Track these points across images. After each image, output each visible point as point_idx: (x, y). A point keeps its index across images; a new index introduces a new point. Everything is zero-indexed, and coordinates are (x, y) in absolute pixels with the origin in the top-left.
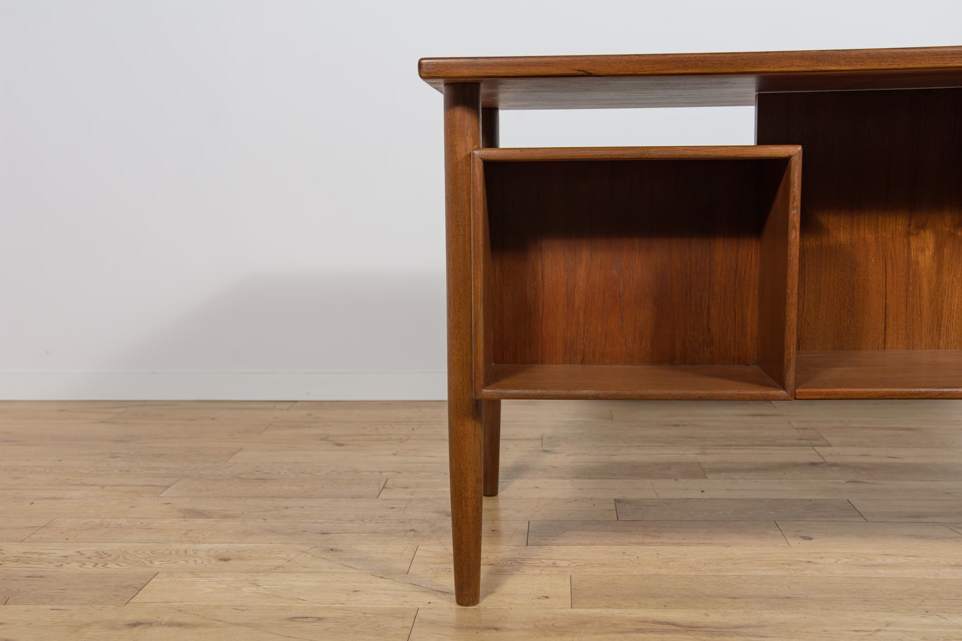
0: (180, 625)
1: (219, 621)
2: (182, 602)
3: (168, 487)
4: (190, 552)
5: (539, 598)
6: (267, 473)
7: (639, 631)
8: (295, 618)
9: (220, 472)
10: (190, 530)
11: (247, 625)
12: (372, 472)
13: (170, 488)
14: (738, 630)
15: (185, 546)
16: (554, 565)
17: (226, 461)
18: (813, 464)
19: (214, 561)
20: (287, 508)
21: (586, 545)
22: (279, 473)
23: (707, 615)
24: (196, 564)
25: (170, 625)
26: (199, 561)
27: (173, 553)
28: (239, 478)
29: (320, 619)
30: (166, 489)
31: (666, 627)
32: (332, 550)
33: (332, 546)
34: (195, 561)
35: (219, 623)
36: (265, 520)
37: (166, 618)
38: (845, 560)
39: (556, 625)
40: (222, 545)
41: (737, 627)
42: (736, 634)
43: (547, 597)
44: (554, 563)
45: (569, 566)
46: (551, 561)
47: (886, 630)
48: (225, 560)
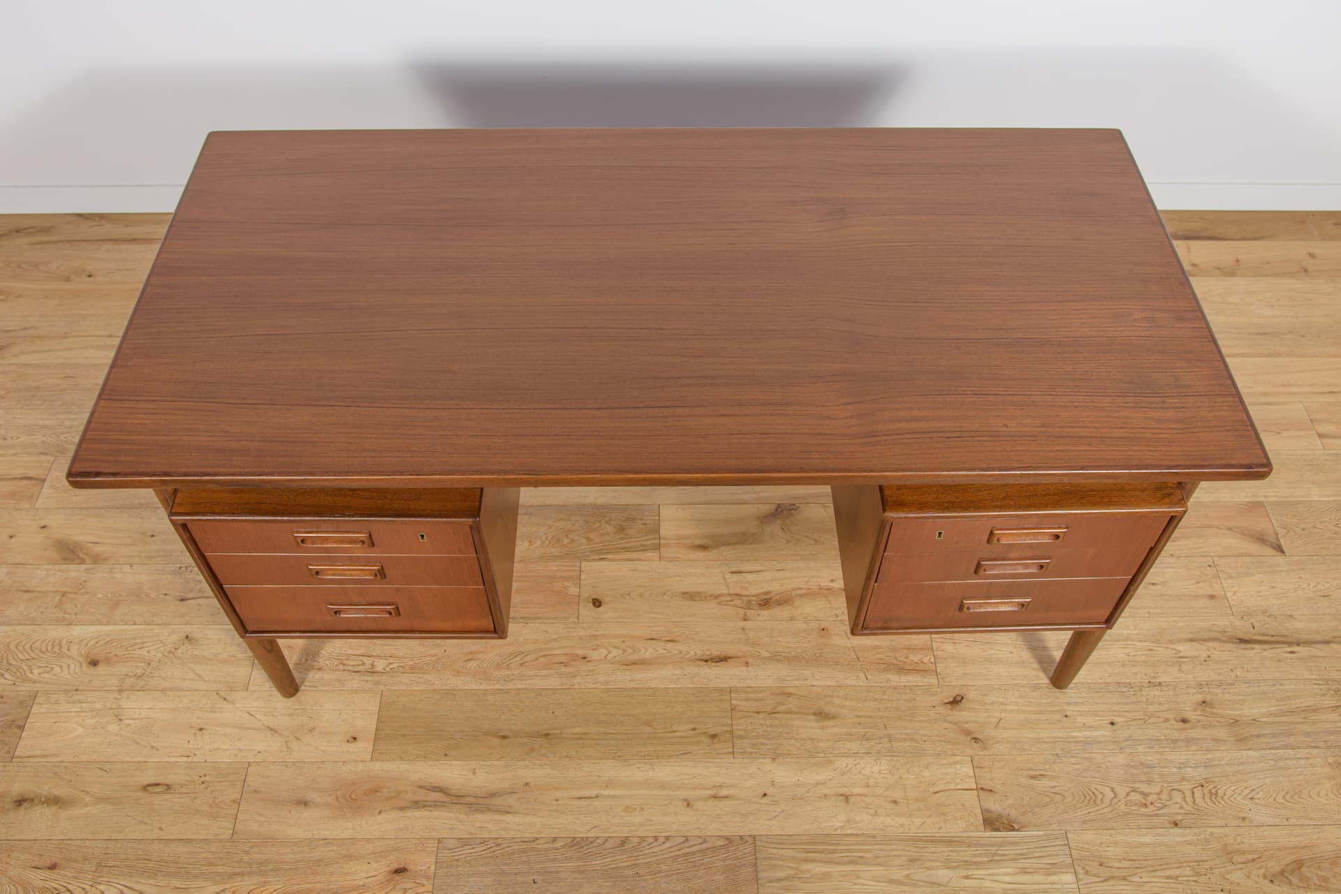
0: (57, 801)
1: (87, 792)
2: (57, 755)
3: (45, 479)
4: (64, 646)
5: (348, 741)
8: (148, 785)
10: (64, 594)
11: (109, 800)
13: (45, 484)
14: (494, 801)
15: (60, 631)
16: (373, 670)
23: (474, 772)
24: (69, 672)
25: (48, 801)
26: (72, 666)
27: (49, 647)
29: (168, 787)
30: (42, 487)
31: (435, 796)
32: (187, 636)
34: (69, 666)
35: (87, 798)
36: (131, 565)
37: (45, 789)
38: (615, 652)
39: (353, 795)
40: (92, 629)
41: (492, 795)
42: (488, 809)
43: (355, 738)
44: (372, 665)
45: (385, 672)
46: (371, 660)
47: (602, 796)
48: (95, 663)
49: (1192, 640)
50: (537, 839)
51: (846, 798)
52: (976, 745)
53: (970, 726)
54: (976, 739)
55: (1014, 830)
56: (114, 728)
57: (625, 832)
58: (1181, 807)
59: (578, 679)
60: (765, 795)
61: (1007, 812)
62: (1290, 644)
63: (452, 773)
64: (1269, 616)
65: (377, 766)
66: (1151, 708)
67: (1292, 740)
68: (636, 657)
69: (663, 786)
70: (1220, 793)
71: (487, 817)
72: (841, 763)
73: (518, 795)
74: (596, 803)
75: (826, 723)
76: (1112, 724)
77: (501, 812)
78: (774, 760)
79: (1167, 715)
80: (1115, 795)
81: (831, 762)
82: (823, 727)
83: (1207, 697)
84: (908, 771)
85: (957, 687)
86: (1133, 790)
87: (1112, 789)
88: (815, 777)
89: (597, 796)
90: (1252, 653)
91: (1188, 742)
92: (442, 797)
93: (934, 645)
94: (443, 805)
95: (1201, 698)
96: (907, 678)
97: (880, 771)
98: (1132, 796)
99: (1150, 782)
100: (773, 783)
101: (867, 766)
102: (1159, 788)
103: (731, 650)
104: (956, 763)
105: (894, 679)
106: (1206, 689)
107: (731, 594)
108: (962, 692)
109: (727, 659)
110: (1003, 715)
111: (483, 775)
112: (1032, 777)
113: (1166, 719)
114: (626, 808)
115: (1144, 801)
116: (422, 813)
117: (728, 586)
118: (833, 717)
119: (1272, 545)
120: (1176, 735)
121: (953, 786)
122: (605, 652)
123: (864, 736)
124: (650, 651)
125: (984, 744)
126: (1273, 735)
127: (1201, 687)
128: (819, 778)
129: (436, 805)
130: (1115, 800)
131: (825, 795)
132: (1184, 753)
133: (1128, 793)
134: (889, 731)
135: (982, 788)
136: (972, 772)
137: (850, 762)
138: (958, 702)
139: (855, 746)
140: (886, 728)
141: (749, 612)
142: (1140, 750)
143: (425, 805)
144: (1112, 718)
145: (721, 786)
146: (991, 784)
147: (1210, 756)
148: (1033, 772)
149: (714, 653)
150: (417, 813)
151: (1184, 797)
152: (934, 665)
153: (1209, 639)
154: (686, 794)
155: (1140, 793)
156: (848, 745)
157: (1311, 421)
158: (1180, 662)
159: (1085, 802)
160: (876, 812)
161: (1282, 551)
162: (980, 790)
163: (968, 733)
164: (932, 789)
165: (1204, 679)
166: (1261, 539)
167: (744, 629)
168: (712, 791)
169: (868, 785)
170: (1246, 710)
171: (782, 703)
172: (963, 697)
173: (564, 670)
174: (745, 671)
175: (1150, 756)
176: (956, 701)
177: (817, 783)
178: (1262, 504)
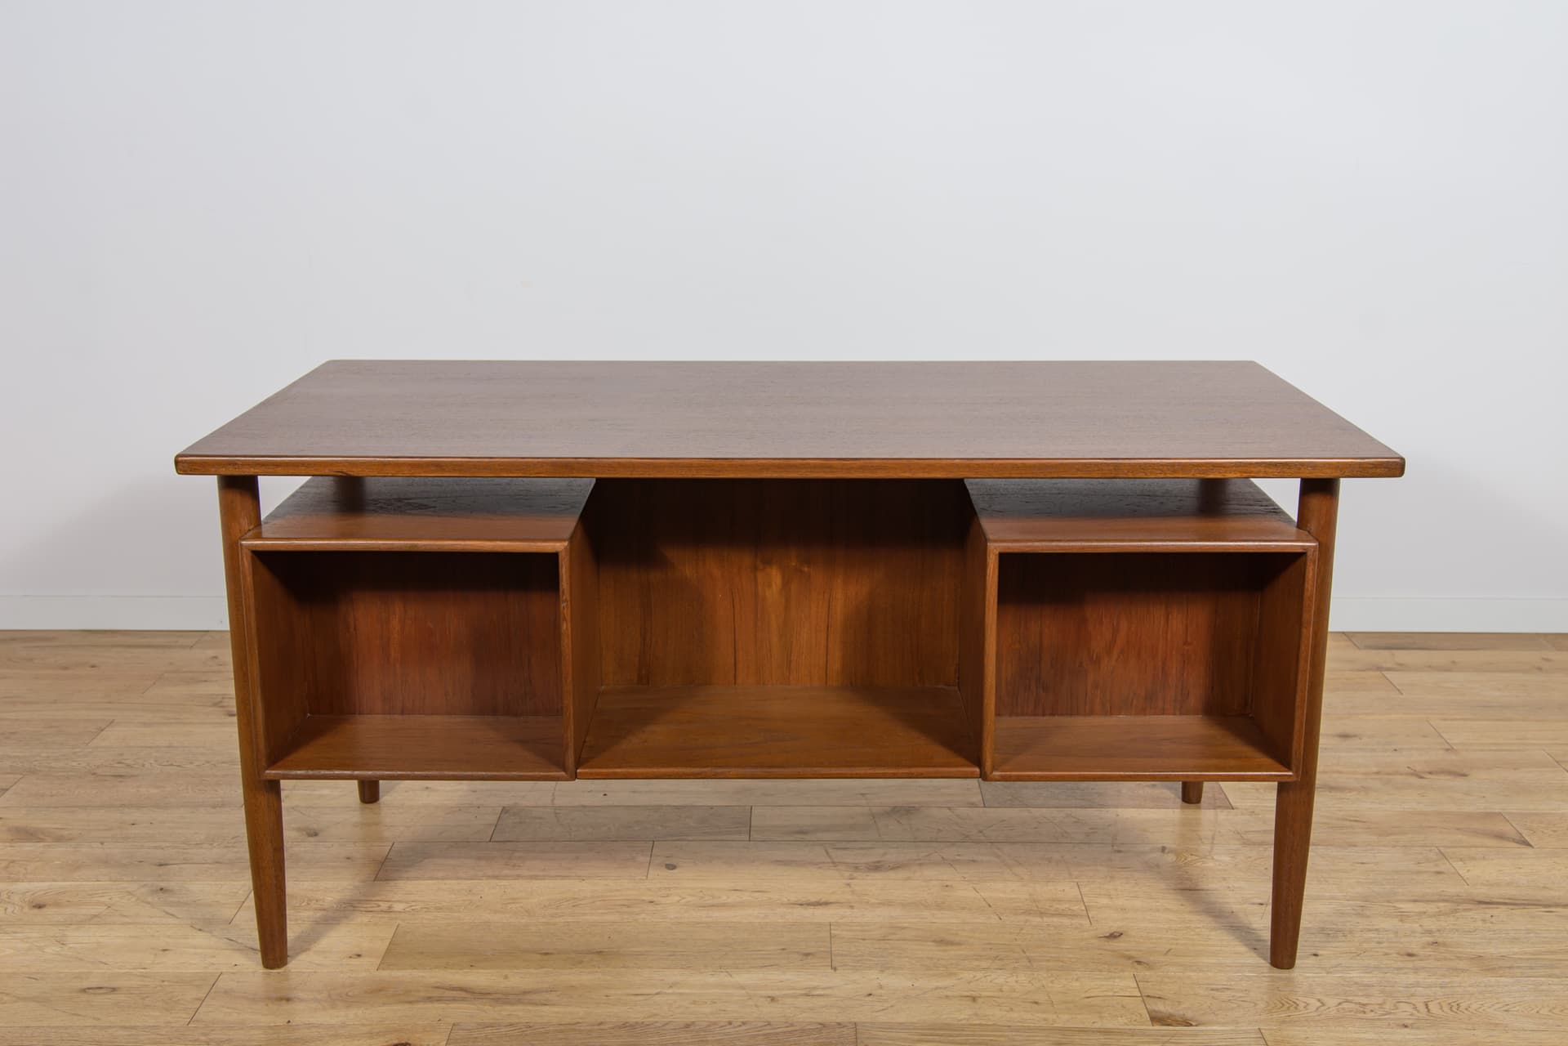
1: (7, 994)
3: (7, 790)
5: (351, 957)
6: (128, 765)
7: (430, 999)
8: (89, 989)
9: (74, 764)
10: (13, 862)
11: (34, 999)
13: (8, 792)
14: (528, 997)
16: (389, 910)
17: (87, 744)
19: (26, 909)
20: (133, 824)
21: (437, 879)
22: (143, 765)
23: (506, 977)
24: (5, 913)
26: (10, 910)
28: (94, 774)
29: (114, 990)
30: (4, 793)
31: (454, 993)
32: (161, 889)
33: (162, 884)
34: (6, 909)
35: (6, 998)
36: (102, 843)
38: (689, 899)
39: (350, 994)
40: (42, 884)
41: (525, 993)
42: (519, 1002)
43: (359, 956)
44: (390, 907)
45: (404, 911)
46: (388, 904)
47: (666, 993)
48: (40, 907)
49: (1415, 901)
50: (579, 1023)
51: (974, 999)
52: (1139, 967)
53: (1133, 953)
54: (1139, 963)
55: (1191, 1025)
56: (55, 949)
57: (692, 1019)
58: (1412, 1015)
59: (643, 916)
60: (870, 995)
61: (1181, 1012)
62: (1547, 906)
63: (480, 978)
64: (1518, 887)
65: (385, 974)
66: (1366, 946)
67: (1557, 972)
68: (716, 901)
69: (742, 987)
70: (1463, 1006)
71: (520, 1007)
72: (968, 975)
73: (558, 993)
74: (657, 998)
75: (949, 948)
76: (1316, 955)
77: (536, 1004)
78: (882, 971)
79: (1386, 951)
80: (1323, 1005)
81: (955, 974)
82: (945, 951)
83: (1440, 940)
84: (1052, 982)
85: (1115, 927)
86: (1347, 1001)
87: (1319, 1000)
88: (934, 983)
89: (657, 994)
90: (1495, 912)
91: (1416, 970)
92: (463, 994)
93: (1085, 900)
94: (464, 999)
95: (1431, 939)
96: (1051, 919)
97: (1017, 982)
98: (1345, 1005)
99: (1368, 996)
100: (881, 987)
101: (1000, 978)
102: (1380, 1000)
103: (832, 898)
104: (1114, 978)
105: (1037, 920)
106: (1437, 934)
107: (833, 863)
108: (1120, 930)
109: (826, 904)
110: (1173, 946)
111: (517, 979)
112: (1212, 990)
113: (1386, 954)
114: (694, 1002)
115: (1362, 1009)
116: (437, 1005)
117: (830, 857)
118: (959, 944)
119: (1514, 841)
120: (1400, 964)
121: (1111, 994)
122: (677, 898)
123: (996, 958)
124: (733, 898)
125: (1149, 966)
126: (1531, 968)
127: (1430, 932)
128: (939, 984)
129: (454, 1000)
130: (1323, 1008)
131: (947, 997)
132: (1412, 978)
133: (1340, 1004)
134: (1028, 954)
135: (1148, 996)
136: (1135, 985)
137: (979, 975)
138: (1115, 937)
139: (984, 964)
140: (1024, 952)
141: (855, 875)
142: (1354, 974)
143: (439, 1000)
144: (1314, 951)
145: (815, 988)
146: (1159, 993)
147: (1447, 980)
148: (1214, 987)
149: (813, 899)
150: (429, 1005)
151: (1415, 1008)
152: (1085, 912)
153: (1439, 901)
154: (770, 993)
155: (1356, 1003)
156: (976, 963)
157: (1557, 762)
158: (1403, 916)
159: (1284, 1008)
160: (1012, 1010)
161: (1528, 845)
162: (1146, 997)
163: (1129, 958)
164: (1084, 995)
165: (1433, 927)
166: (1500, 836)
167: (849, 885)
168: (803, 992)
169: (1001, 990)
170: (1492, 950)
171: (894, 934)
172: (1122, 934)
173: (625, 909)
174: (848, 912)
175: (1367, 978)
176: (1113, 936)
177: (937, 988)
178: (1500, 814)
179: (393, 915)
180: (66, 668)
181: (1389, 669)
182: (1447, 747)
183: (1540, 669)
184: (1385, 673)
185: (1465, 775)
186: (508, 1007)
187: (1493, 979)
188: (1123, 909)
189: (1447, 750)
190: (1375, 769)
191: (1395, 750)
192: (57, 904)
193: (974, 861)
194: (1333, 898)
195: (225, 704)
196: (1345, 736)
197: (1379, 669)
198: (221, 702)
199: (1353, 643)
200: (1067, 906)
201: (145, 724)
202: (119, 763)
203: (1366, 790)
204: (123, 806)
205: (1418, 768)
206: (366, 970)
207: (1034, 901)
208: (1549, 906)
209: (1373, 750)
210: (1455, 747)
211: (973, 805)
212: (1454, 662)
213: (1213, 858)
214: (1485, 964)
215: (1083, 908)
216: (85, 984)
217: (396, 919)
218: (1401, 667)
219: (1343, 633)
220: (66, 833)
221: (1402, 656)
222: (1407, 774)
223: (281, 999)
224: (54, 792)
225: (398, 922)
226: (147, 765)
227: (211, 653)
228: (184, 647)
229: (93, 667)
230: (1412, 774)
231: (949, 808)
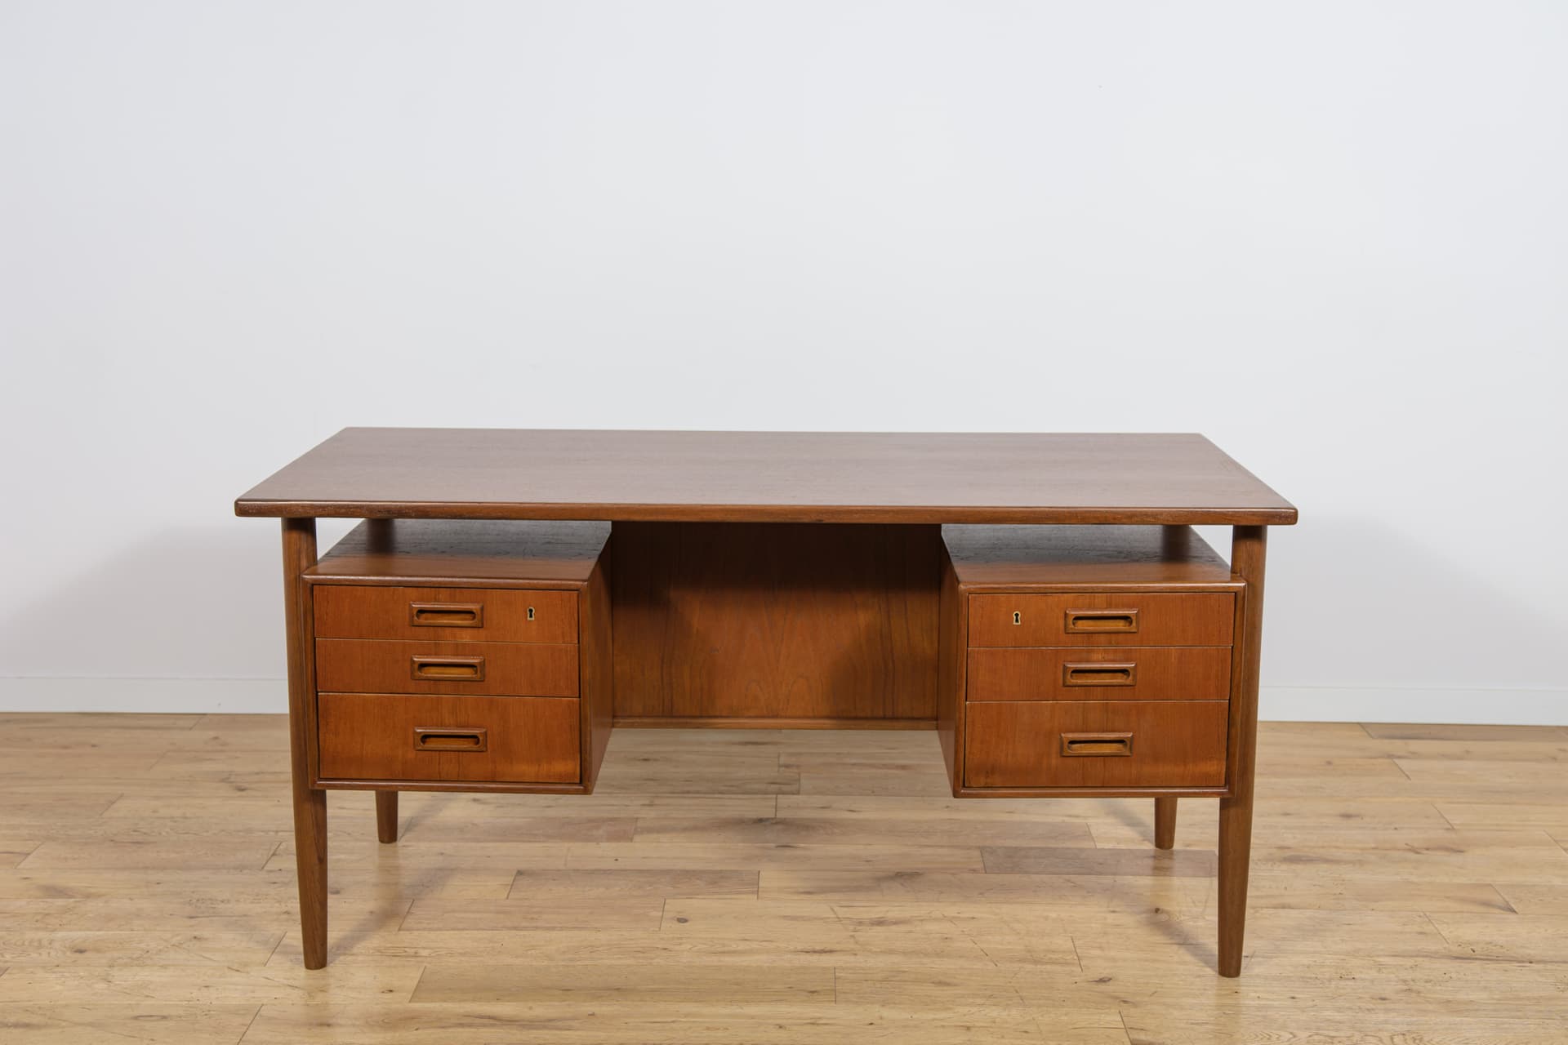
0: (27, 1026)
1: (65, 1021)
2: (30, 1001)
3: (29, 854)
4: (45, 942)
5: (383, 992)
6: (145, 834)
7: (461, 1025)
8: (140, 1017)
9: (92, 832)
10: (47, 914)
11: (91, 1024)
12: (267, 832)
13: (30, 857)
14: (552, 1024)
15: (41, 934)
16: (416, 955)
17: (101, 814)
18: (761, 820)
19: (68, 954)
20: (158, 883)
21: (458, 929)
22: (160, 834)
23: (531, 1008)
24: (49, 956)
25: (16, 1026)
26: (53, 953)
27: (26, 943)
28: (112, 841)
29: (164, 1018)
30: (26, 857)
31: (484, 1021)
32: (195, 938)
33: (196, 934)
34: (49, 953)
35: (64, 1024)
36: (131, 899)
37: (12, 1019)
38: (701, 947)
39: (386, 1021)
40: (79, 933)
41: (550, 1020)
42: (545, 1027)
43: (391, 991)
44: (416, 953)
45: (430, 956)
46: (413, 950)
47: (680, 1021)
48: (81, 951)
49: (1396, 956)
51: (968, 1028)
52: (1125, 1005)
53: (1120, 995)
54: (1125, 1002)
56: (102, 985)
59: (657, 960)
60: (871, 1024)
61: (1161, 1041)
62: (1519, 962)
63: (506, 1009)
64: (1496, 946)
65: (417, 1006)
66: (1342, 991)
67: (1519, 1014)
68: (726, 949)
69: (752, 1017)
70: (1426, 1039)
71: (546, 1031)
72: (963, 1010)
73: (581, 1021)
74: (673, 1025)
75: (945, 988)
76: (1293, 998)
77: (560, 1029)
78: (883, 1006)
79: (1360, 995)
80: (1295, 1036)
81: (950, 1009)
82: (943, 990)
83: (1414, 988)
84: (1042, 1016)
85: (1105, 974)
86: (1317, 1034)
87: (1291, 1033)
88: (931, 1016)
89: (673, 1022)
90: (1471, 965)
91: (1387, 1011)
92: (492, 1021)
93: (1078, 951)
94: (493, 1026)
95: (1406, 987)
96: (1044, 967)
97: (1009, 1015)
98: (1316, 1037)
99: (1337, 1030)
100: (881, 1018)
101: (994, 1012)
102: (1349, 1034)
103: (837, 947)
104: (1102, 1013)
105: (1029, 967)
106: (1412, 983)
107: (839, 918)
108: (1110, 977)
109: (831, 951)
110: (1159, 990)
111: (540, 1010)
112: (1192, 1024)
113: (1360, 998)
114: (708, 1029)
115: (1330, 1040)
116: (467, 1030)
117: (835, 913)
118: (955, 985)
119: (1500, 908)
120: (1372, 1006)
121: (1096, 1025)
122: (689, 946)
123: (991, 996)
124: (742, 946)
125: (1135, 1005)
126: (1495, 1010)
127: (1405, 981)
128: (937, 1017)
129: (484, 1026)
130: (1294, 1039)
131: (943, 1026)
132: (1382, 1017)
133: (1310, 1036)
134: (1021, 994)
135: (1131, 1028)
136: (1120, 1019)
137: (974, 1010)
138: (1105, 981)
139: (979, 1001)
140: (1017, 992)
141: (859, 928)
142: (1328, 1013)
143: (470, 1026)
144: (1293, 995)
145: (820, 1018)
146: (1143, 1026)
147: (1414, 1019)
148: (1193, 1021)
149: (818, 948)
150: (460, 1030)
151: (1381, 1040)
152: (1077, 962)
153: (1417, 956)
154: (779, 1022)
155: (1326, 1036)
156: (971, 1000)
157: (1556, 841)
158: (1380, 967)
159: (1258, 1039)
160: (1003, 1037)
161: (1514, 912)
162: (1128, 1029)
163: (1116, 998)
164: (1071, 1027)
165: (1409, 978)
166: (1487, 904)
167: (852, 936)
168: (809, 1021)
169: (994, 1022)
170: (1462, 996)
171: (894, 976)
172: (1111, 979)
173: (641, 955)
174: (852, 959)
175: (1338, 1017)
176: (1102, 981)
177: (934, 1020)
178: (1490, 885)
179: (419, 959)
180: (65, 747)
181: (1400, 757)
182: (1449, 827)
183: (1554, 759)
184: (1397, 761)
185: (1462, 852)
186: (535, 1031)
187: (1458, 1019)
188: (1114, 960)
189: (1448, 829)
190: (1373, 845)
191: (1396, 829)
192: (98, 950)
193: (973, 918)
194: (1315, 952)
195: (232, 780)
196: (1347, 816)
197: (1390, 756)
198: (228, 778)
199: (1367, 732)
200: (1060, 956)
201: (157, 798)
202: (135, 831)
203: (1361, 863)
204: (146, 868)
205: (1416, 845)
206: (401, 1003)
207: (1029, 951)
208: (1523, 962)
209: (1374, 829)
210: (1455, 827)
211: (974, 871)
212: (1468, 752)
213: (1204, 918)
214: (1451, 1006)
215: (1076, 957)
216: (136, 1013)
217: (422, 962)
218: (1415, 755)
219: (1359, 723)
220: (93, 890)
221: (1415, 746)
222: (1405, 850)
223: (322, 1025)
224: (76, 856)
225: (425, 964)
226: (164, 834)
227: (212, 734)
228: (182, 729)
229: (94, 746)
230: (1409, 850)
231: (953, 874)
